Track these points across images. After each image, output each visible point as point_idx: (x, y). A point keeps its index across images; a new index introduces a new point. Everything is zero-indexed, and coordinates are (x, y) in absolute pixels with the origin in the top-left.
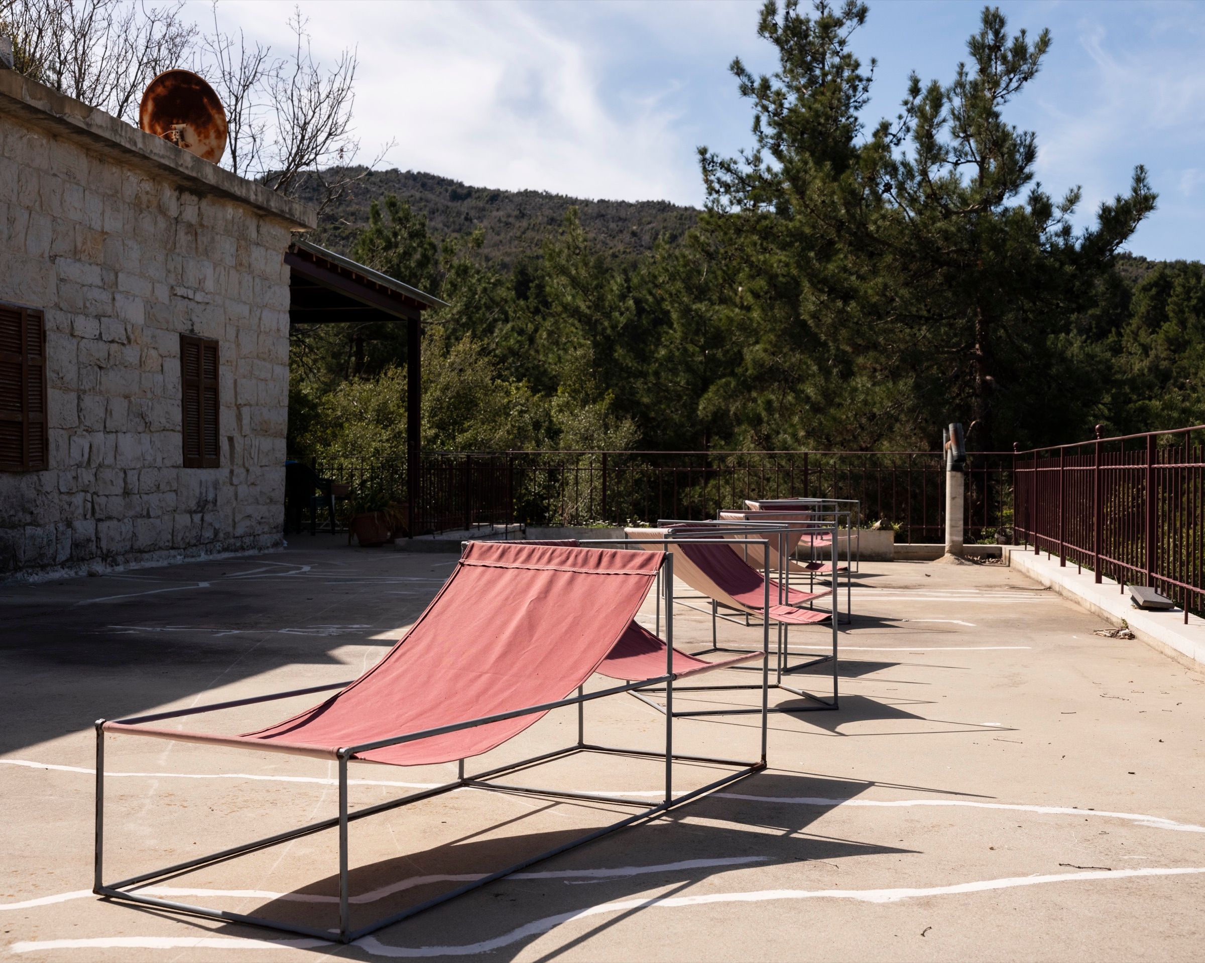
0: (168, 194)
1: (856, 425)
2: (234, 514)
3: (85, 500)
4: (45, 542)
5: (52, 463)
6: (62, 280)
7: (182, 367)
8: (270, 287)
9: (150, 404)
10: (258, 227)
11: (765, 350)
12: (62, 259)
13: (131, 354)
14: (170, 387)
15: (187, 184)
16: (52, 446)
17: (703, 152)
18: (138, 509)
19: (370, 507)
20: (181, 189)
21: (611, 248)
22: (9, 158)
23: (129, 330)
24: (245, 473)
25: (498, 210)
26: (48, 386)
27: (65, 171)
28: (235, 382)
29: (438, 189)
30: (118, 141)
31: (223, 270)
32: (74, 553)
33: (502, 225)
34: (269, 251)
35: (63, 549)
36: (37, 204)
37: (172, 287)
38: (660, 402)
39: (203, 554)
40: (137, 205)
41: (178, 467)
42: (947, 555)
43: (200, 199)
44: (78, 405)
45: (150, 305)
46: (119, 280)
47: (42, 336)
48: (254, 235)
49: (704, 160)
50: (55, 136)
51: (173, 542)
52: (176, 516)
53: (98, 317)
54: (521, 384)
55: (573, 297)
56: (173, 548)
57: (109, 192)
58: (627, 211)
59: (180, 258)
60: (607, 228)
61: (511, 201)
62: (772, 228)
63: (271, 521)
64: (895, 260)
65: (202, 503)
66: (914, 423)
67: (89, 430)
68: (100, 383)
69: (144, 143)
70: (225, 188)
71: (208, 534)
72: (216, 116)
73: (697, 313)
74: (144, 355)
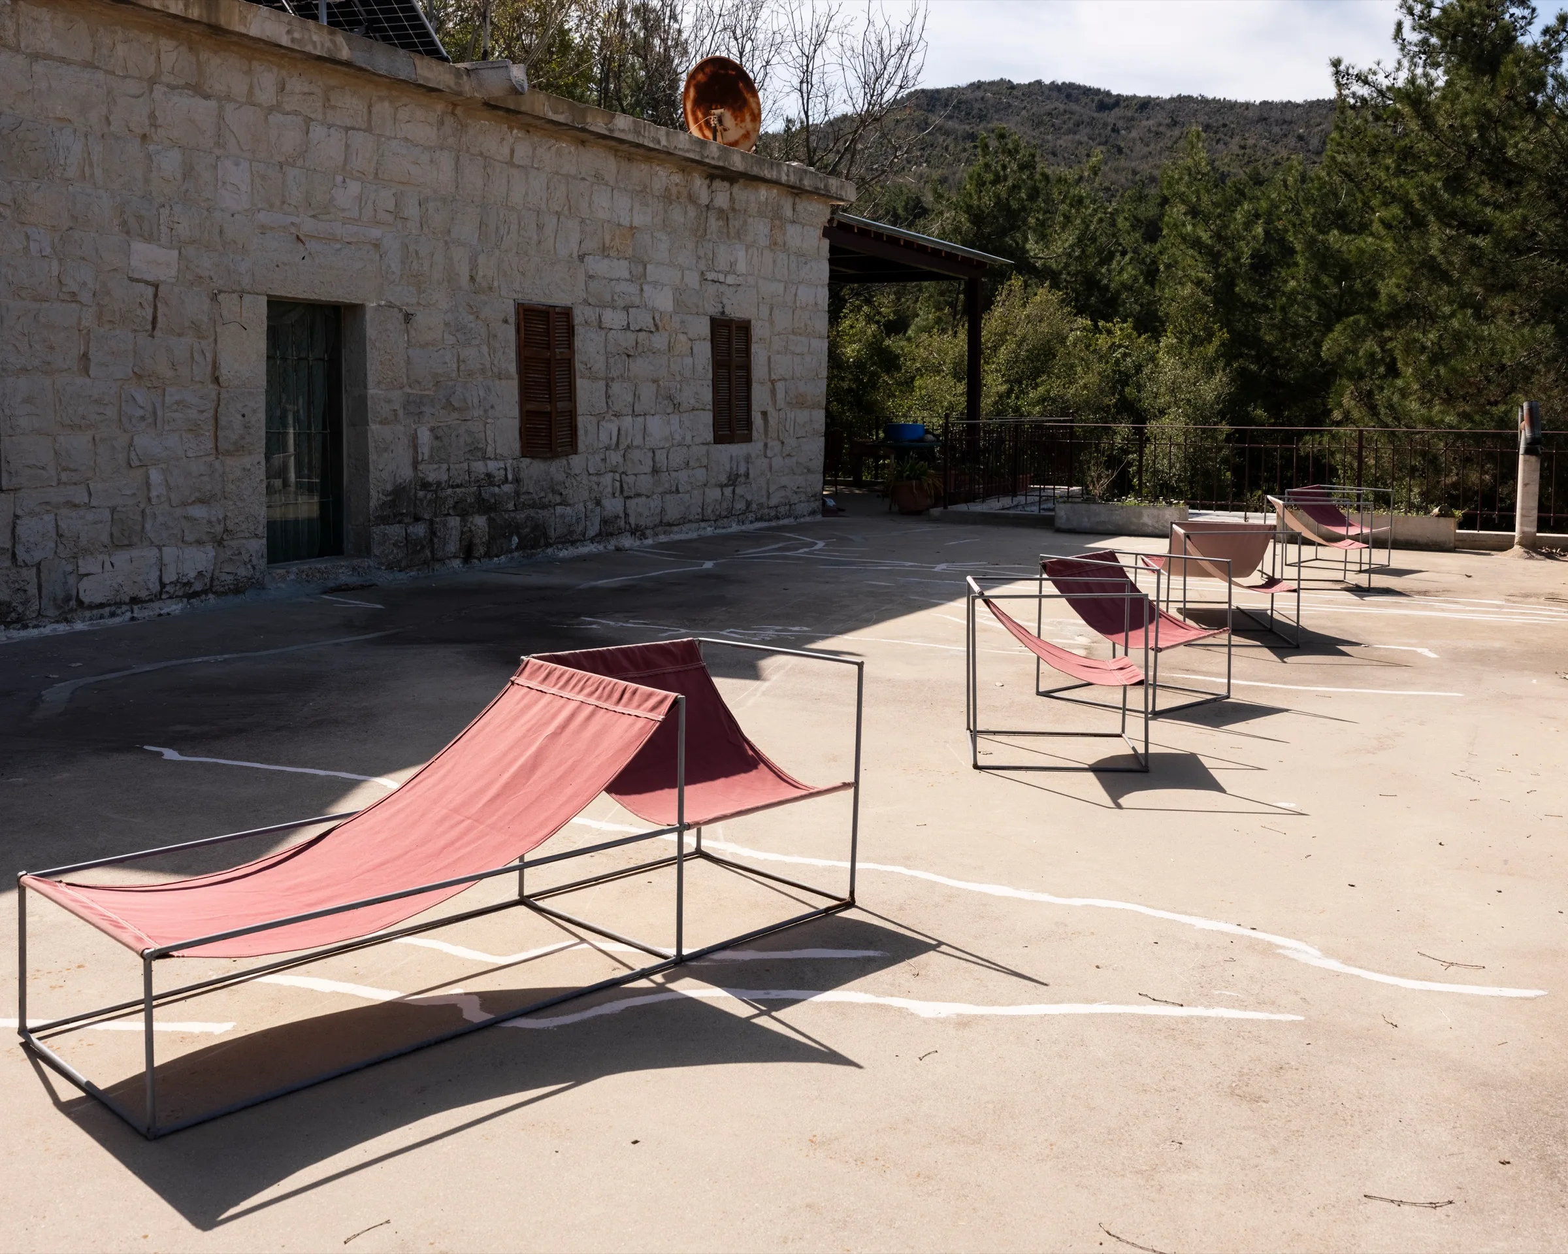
0: (699, 183)
1: (1480, 377)
2: (768, 484)
3: (614, 480)
4: (574, 521)
5: (581, 447)
6: (591, 277)
7: (713, 348)
8: (806, 263)
9: (679, 386)
10: (794, 204)
11: (1398, 286)
12: (591, 257)
13: (659, 341)
14: (699, 368)
15: (717, 172)
16: (581, 432)
17: (1336, 63)
18: (667, 485)
19: (908, 475)
20: (711, 177)
21: (1273, 155)
22: (538, 169)
23: (657, 318)
24: (780, 445)
25: (1148, 119)
26: (577, 377)
27: (593, 173)
28: (769, 358)
29: (1084, 100)
30: (641, 142)
31: (756, 251)
32: (603, 529)
33: (1152, 135)
34: (805, 228)
35: (592, 525)
36: (566, 208)
37: (702, 273)
38: (1285, 340)
39: (734, 525)
40: (667, 198)
41: (708, 444)
42: (1517, 547)
43: (732, 184)
44: (606, 392)
45: (678, 292)
46: (648, 271)
47: (570, 331)
48: (788, 213)
49: (1337, 73)
50: (583, 143)
51: (703, 515)
52: (707, 490)
53: (626, 309)
54: (1125, 325)
55: (1194, 225)
56: (703, 520)
57: (637, 188)
58: (1293, 113)
59: (711, 244)
60: (1270, 133)
61: (1162, 108)
62: (1411, 147)
63: (809, 490)
64: (1539, 187)
65: (733, 477)
66: (1556, 374)
67: (617, 415)
68: (629, 370)
69: (668, 140)
70: (753, 173)
71: (740, 506)
72: (751, 100)
73: (1323, 244)
74: (672, 340)
